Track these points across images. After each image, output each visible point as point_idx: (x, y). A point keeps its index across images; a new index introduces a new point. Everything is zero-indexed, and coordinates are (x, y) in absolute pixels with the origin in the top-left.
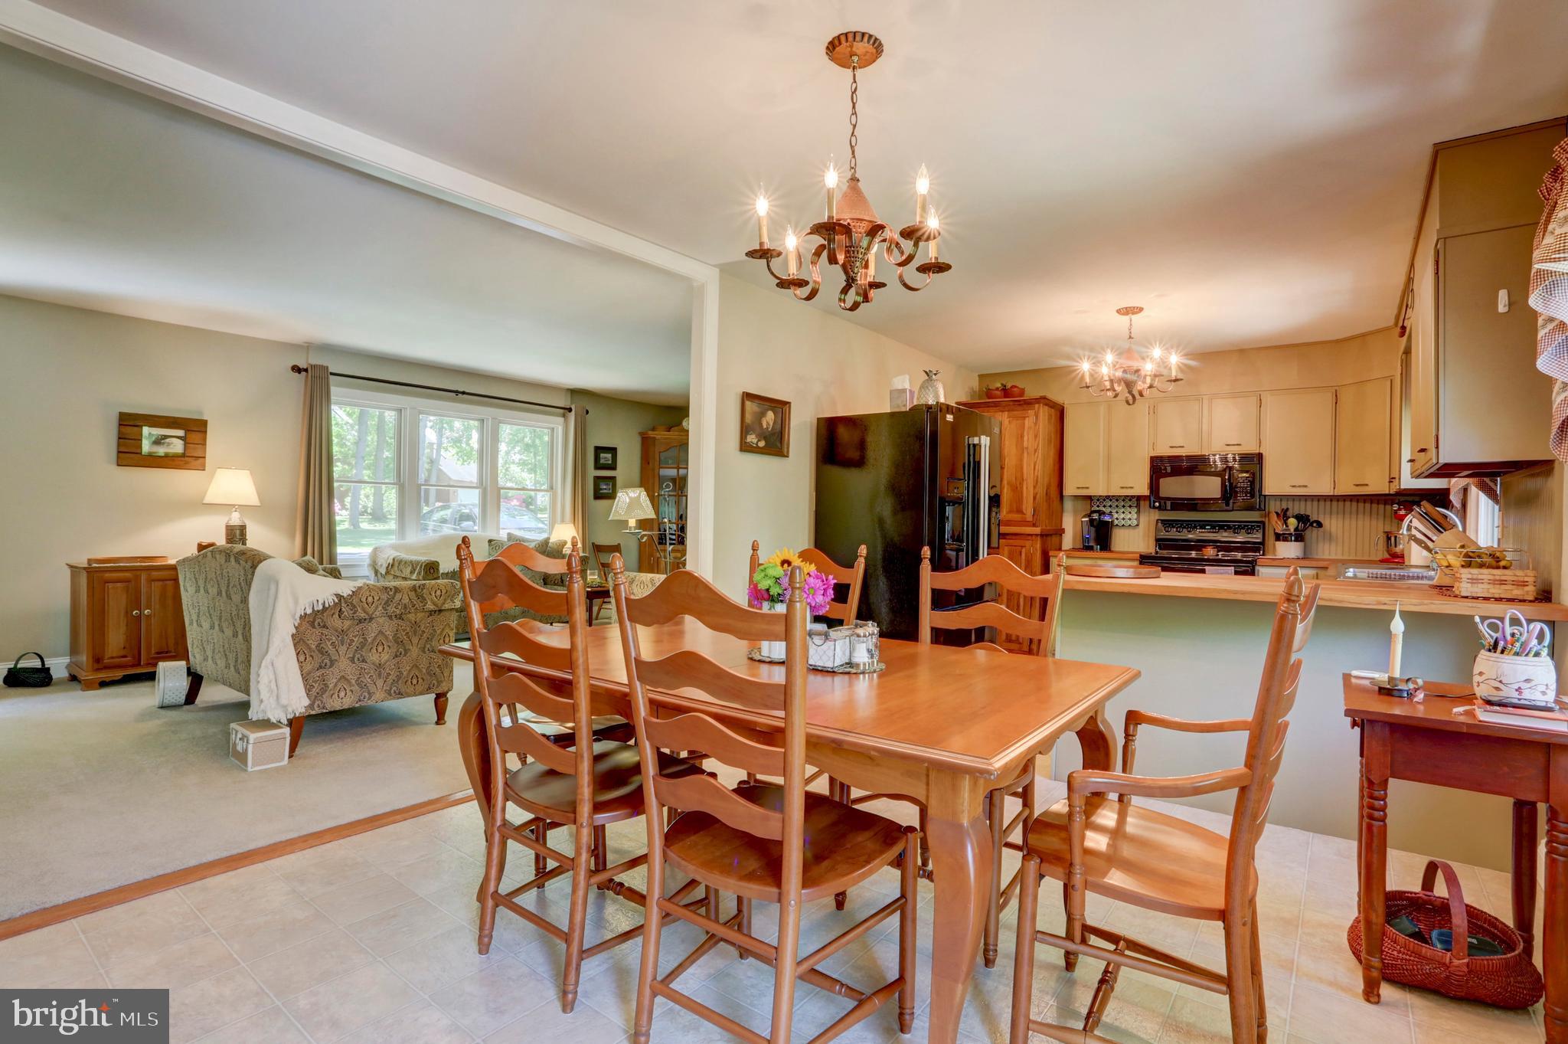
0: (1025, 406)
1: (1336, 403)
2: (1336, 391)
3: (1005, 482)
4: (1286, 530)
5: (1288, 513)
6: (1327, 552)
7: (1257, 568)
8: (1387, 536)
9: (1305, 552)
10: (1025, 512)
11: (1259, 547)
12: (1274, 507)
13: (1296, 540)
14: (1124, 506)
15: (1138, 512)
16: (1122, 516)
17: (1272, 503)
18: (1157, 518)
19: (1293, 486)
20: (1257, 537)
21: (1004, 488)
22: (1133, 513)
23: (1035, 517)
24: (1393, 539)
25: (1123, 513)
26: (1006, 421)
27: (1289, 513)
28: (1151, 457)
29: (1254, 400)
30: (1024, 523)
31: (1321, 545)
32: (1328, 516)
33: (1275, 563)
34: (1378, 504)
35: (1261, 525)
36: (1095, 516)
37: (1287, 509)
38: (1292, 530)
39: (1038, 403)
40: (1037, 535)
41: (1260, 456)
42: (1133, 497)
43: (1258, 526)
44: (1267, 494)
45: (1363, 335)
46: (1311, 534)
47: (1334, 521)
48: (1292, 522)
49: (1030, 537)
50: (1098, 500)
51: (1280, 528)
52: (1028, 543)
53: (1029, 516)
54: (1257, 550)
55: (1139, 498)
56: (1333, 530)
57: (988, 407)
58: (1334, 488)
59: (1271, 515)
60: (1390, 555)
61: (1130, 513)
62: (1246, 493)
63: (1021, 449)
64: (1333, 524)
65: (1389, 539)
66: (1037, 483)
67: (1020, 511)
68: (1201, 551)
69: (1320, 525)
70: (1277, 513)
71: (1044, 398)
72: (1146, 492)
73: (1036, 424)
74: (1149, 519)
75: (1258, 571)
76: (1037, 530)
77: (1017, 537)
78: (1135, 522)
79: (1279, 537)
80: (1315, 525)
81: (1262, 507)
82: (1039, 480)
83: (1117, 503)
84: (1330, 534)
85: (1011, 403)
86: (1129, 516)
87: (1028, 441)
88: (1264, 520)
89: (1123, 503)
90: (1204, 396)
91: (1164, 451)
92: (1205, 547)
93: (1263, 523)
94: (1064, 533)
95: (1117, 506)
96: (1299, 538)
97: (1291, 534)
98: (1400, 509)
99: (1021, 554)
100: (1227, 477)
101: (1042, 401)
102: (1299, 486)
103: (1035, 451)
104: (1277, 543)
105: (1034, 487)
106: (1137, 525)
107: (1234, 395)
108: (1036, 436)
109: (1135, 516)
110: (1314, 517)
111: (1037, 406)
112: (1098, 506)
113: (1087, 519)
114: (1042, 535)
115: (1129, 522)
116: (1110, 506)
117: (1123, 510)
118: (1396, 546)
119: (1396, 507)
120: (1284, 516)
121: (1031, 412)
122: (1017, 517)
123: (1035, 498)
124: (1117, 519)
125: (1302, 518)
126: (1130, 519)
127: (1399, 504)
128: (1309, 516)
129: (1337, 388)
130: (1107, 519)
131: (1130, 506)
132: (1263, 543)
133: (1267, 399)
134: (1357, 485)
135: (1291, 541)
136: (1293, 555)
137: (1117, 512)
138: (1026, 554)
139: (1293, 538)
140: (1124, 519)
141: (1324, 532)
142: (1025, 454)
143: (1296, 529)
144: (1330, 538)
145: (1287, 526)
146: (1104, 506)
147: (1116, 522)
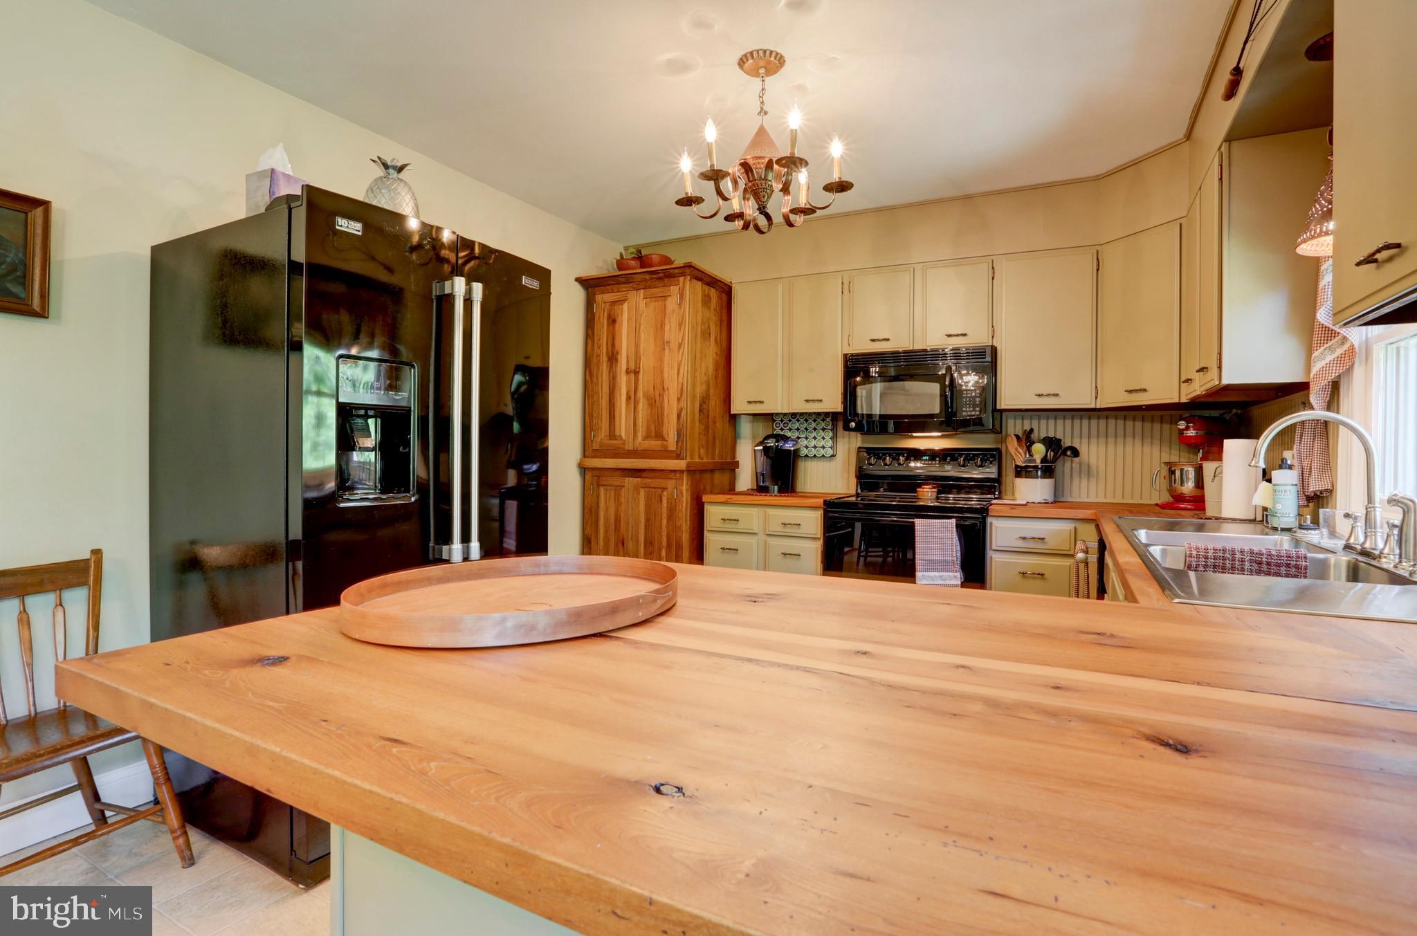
0: (666, 280)
1: (1098, 270)
2: (1097, 251)
3: (640, 394)
4: (1030, 461)
5: (1032, 436)
6: (1084, 491)
7: (989, 520)
8: (1170, 469)
9: (1055, 495)
10: (667, 439)
11: (992, 487)
12: (1014, 427)
13: (1043, 477)
14: (815, 429)
15: (834, 438)
16: (813, 443)
17: (1011, 422)
18: (859, 444)
19: (1039, 395)
20: (991, 471)
21: (638, 403)
22: (827, 438)
23: (680, 443)
24: (1178, 473)
25: (815, 438)
26: (642, 304)
27: (1035, 436)
28: (845, 355)
29: (984, 268)
30: (665, 454)
31: (1076, 481)
32: (1085, 441)
33: (1014, 513)
34: (1152, 421)
35: (994, 455)
36: (771, 443)
37: (1032, 430)
38: (1038, 461)
39: (683, 274)
40: (682, 472)
41: (994, 350)
42: (827, 414)
43: (992, 456)
44: (1003, 407)
45: (1136, 163)
46: (1066, 466)
47: (1093, 447)
48: (1039, 450)
49: (672, 475)
50: (782, 421)
51: (1020, 459)
52: (670, 484)
53: (672, 444)
54: (990, 490)
55: (834, 416)
56: (1093, 461)
57: (618, 284)
58: (1096, 398)
59: (1009, 439)
60: (1173, 497)
61: (823, 438)
62: (975, 406)
63: (662, 344)
64: (1093, 451)
65: (1172, 472)
66: (681, 395)
67: (660, 436)
68: (916, 492)
69: (1076, 453)
70: (1017, 436)
71: (689, 266)
72: (839, 408)
73: (680, 304)
74: (850, 444)
75: (991, 523)
76: (681, 464)
77: (657, 474)
78: (830, 452)
79: (1021, 472)
80: (1069, 453)
81: (997, 427)
82: (685, 387)
83: (806, 425)
84: (1089, 466)
85: (648, 277)
86: (822, 443)
87: (671, 332)
88: (1000, 447)
89: (814, 425)
90: (915, 266)
91: (862, 346)
92: (920, 486)
93: (999, 450)
94: (738, 467)
95: (806, 429)
96: (1048, 470)
97: (1036, 467)
98: (1187, 428)
99: (661, 500)
100: (947, 383)
101: (688, 271)
102: (1048, 395)
103: (680, 345)
104: (1018, 480)
105: (679, 400)
106: (833, 456)
107: (956, 262)
108: (680, 325)
109: (830, 443)
110: (1067, 443)
111: (681, 279)
112: (782, 429)
113: (761, 448)
114: (691, 471)
115: (822, 452)
116: (798, 429)
117: (814, 434)
118: (1182, 484)
119: (1182, 425)
120: (1027, 440)
121: (674, 289)
122: (654, 444)
123: (679, 416)
124: (807, 447)
125: (1052, 444)
126: (823, 447)
127: (1188, 420)
128: (1061, 440)
129: (1098, 248)
130: (789, 446)
131: (823, 429)
132: (998, 480)
133: (1003, 267)
134: (1130, 392)
135: (1037, 478)
136: (1038, 498)
137: (807, 438)
138: (668, 500)
139: (1039, 473)
140: (815, 447)
141: (1080, 464)
142: (667, 352)
143: (1044, 460)
144: (1088, 472)
145: (1031, 455)
146: (790, 429)
147: (804, 452)
